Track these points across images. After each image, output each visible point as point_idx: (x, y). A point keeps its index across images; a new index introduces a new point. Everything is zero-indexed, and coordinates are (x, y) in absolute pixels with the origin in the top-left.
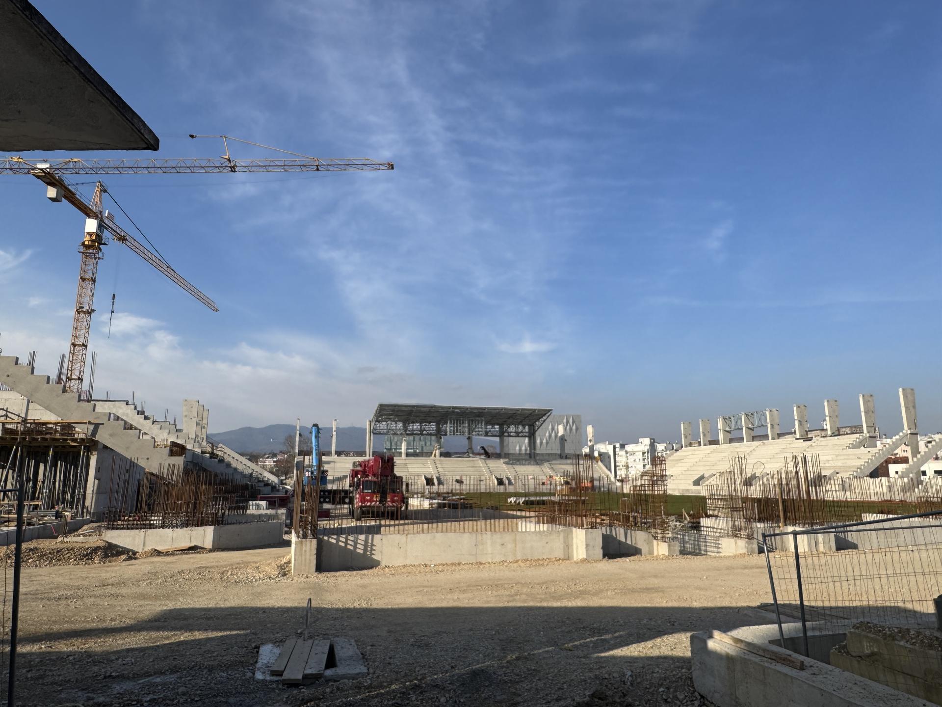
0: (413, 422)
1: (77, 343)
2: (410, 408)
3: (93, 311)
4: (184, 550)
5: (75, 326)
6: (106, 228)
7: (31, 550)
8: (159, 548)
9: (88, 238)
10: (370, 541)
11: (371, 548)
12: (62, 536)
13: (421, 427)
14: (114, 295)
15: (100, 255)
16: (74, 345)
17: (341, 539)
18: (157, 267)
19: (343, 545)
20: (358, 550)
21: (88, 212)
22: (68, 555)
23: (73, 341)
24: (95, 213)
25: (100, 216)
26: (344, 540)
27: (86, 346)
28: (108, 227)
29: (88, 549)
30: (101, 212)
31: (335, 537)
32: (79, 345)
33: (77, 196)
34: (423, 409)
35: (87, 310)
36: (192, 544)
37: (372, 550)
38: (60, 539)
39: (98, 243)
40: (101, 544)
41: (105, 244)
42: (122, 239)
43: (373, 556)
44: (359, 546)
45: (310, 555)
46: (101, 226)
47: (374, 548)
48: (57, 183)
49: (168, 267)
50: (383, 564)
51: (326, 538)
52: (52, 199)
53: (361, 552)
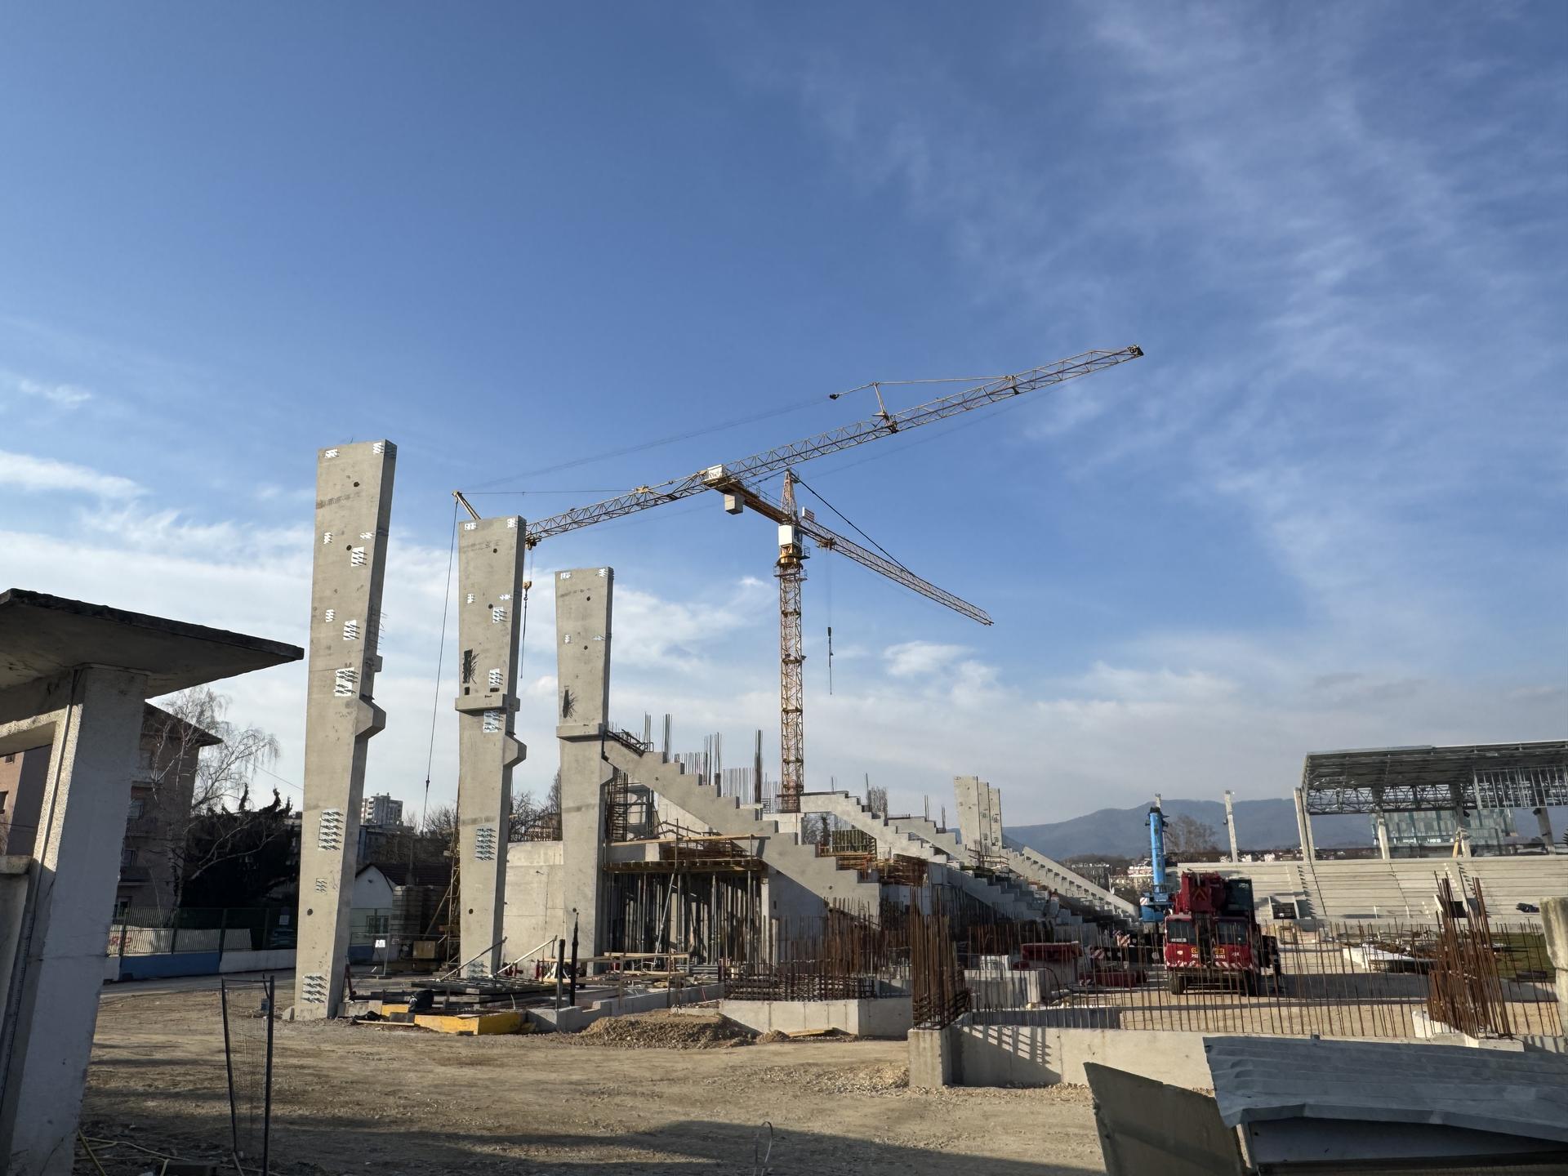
0: (1394, 786)
1: (789, 708)
2: (1377, 759)
3: (804, 657)
4: (820, 1035)
5: (784, 683)
6: (806, 533)
7: (632, 1024)
8: (786, 1032)
9: (784, 554)
10: (1039, 1039)
11: (1043, 1051)
12: (676, 1006)
13: (1415, 794)
14: (829, 629)
15: (802, 573)
16: (786, 711)
17: (991, 1032)
18: (886, 573)
19: (995, 1042)
20: (1020, 1053)
21: (778, 517)
22: (671, 1034)
23: (784, 706)
24: (787, 516)
25: (794, 518)
26: (995, 1034)
27: (801, 711)
28: (807, 532)
29: (694, 1026)
30: (795, 514)
31: (980, 1028)
32: (792, 711)
33: (761, 499)
34: (1405, 758)
35: (796, 658)
36: (830, 1028)
37: (1044, 1054)
38: (673, 1010)
39: (796, 558)
40: (715, 1020)
41: (806, 557)
42: (829, 544)
43: (1047, 1066)
44: (1021, 1046)
45: (932, 1056)
46: (798, 533)
47: (1047, 1050)
48: (733, 488)
49: (902, 570)
50: (1066, 1080)
51: (966, 1029)
52: (733, 512)
53: (1027, 1056)
